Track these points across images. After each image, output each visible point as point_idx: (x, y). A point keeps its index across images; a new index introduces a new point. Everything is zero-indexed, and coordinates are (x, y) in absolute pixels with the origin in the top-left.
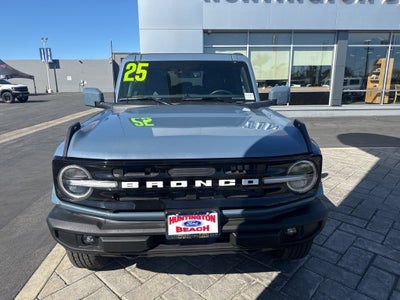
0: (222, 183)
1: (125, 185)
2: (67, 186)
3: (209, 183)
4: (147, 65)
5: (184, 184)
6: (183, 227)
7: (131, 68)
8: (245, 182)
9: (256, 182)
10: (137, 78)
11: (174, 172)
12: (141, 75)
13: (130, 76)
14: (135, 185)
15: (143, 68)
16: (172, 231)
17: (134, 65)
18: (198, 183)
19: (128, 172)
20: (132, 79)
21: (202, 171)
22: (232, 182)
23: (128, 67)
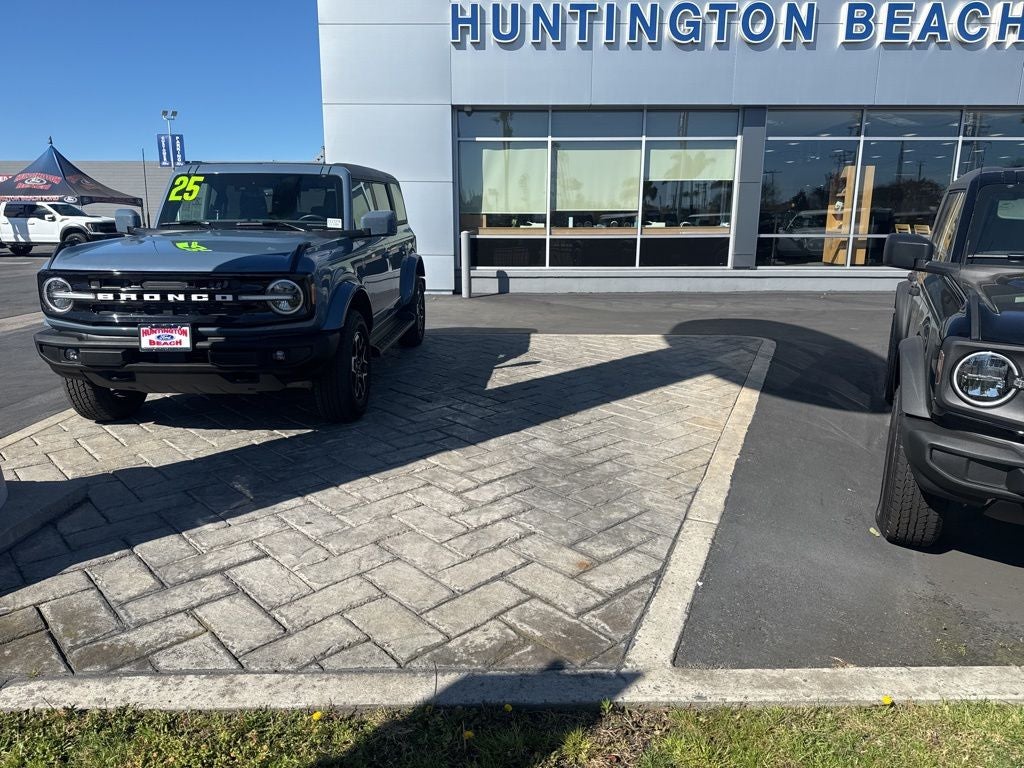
0: (194, 297)
1: (101, 296)
2: (52, 299)
3: (181, 297)
4: (201, 179)
5: (157, 297)
6: (156, 340)
7: (181, 183)
8: (218, 298)
9: (229, 298)
10: (186, 196)
11: (148, 285)
12: (191, 193)
13: (178, 194)
14: (110, 297)
15: (196, 183)
16: (145, 343)
17: (185, 179)
18: (171, 297)
19: (105, 285)
20: (179, 198)
21: (176, 285)
22: (205, 298)
23: (177, 182)
